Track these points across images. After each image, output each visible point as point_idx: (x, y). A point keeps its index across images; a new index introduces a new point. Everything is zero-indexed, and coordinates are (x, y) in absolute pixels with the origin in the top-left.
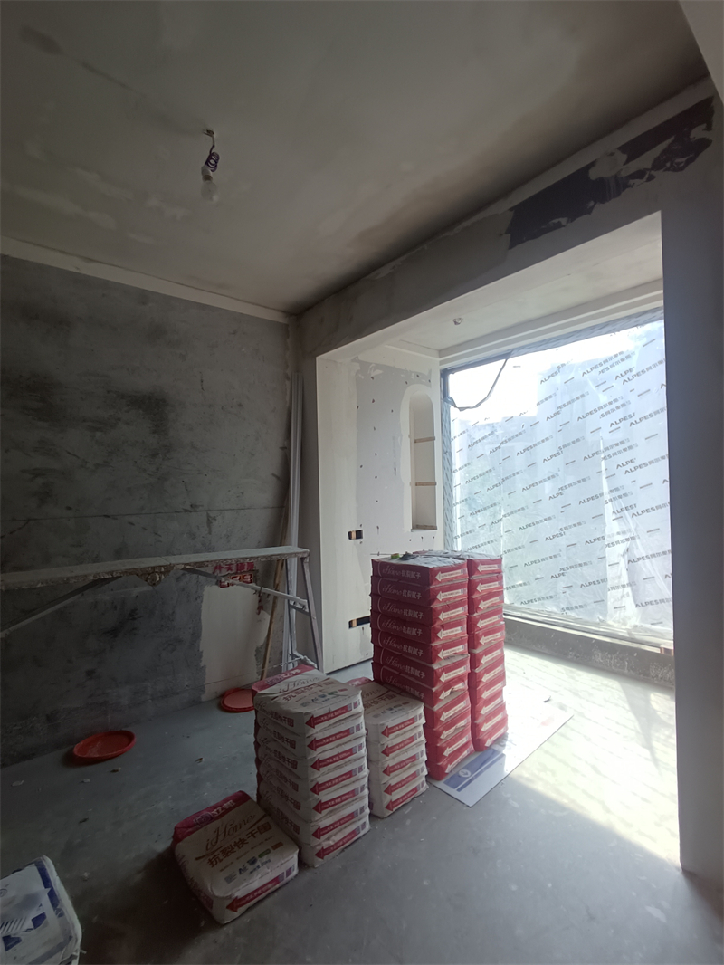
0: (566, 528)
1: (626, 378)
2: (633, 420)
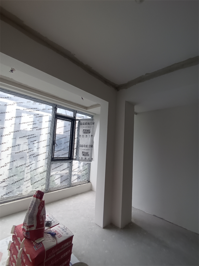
1: (37, 116)
2: (37, 129)
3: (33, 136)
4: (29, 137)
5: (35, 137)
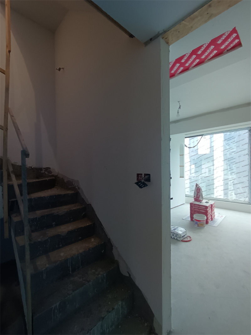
1: (233, 143)
2: (235, 152)
3: (232, 159)
4: (229, 160)
5: (234, 159)
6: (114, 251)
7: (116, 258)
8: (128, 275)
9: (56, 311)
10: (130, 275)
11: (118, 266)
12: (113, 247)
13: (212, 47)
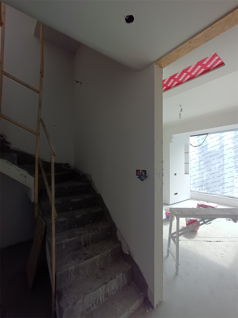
0: (222, 174)
6: (118, 234)
7: (119, 239)
8: (128, 253)
9: (72, 273)
10: (130, 253)
11: (121, 245)
12: (117, 230)
13: (199, 67)
